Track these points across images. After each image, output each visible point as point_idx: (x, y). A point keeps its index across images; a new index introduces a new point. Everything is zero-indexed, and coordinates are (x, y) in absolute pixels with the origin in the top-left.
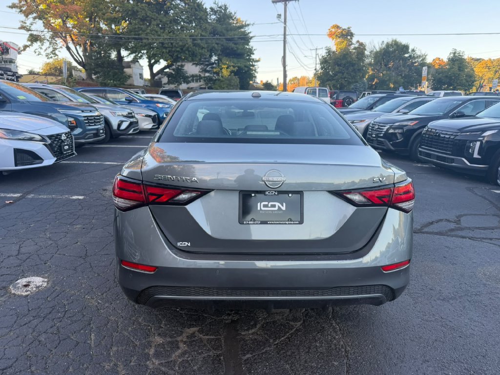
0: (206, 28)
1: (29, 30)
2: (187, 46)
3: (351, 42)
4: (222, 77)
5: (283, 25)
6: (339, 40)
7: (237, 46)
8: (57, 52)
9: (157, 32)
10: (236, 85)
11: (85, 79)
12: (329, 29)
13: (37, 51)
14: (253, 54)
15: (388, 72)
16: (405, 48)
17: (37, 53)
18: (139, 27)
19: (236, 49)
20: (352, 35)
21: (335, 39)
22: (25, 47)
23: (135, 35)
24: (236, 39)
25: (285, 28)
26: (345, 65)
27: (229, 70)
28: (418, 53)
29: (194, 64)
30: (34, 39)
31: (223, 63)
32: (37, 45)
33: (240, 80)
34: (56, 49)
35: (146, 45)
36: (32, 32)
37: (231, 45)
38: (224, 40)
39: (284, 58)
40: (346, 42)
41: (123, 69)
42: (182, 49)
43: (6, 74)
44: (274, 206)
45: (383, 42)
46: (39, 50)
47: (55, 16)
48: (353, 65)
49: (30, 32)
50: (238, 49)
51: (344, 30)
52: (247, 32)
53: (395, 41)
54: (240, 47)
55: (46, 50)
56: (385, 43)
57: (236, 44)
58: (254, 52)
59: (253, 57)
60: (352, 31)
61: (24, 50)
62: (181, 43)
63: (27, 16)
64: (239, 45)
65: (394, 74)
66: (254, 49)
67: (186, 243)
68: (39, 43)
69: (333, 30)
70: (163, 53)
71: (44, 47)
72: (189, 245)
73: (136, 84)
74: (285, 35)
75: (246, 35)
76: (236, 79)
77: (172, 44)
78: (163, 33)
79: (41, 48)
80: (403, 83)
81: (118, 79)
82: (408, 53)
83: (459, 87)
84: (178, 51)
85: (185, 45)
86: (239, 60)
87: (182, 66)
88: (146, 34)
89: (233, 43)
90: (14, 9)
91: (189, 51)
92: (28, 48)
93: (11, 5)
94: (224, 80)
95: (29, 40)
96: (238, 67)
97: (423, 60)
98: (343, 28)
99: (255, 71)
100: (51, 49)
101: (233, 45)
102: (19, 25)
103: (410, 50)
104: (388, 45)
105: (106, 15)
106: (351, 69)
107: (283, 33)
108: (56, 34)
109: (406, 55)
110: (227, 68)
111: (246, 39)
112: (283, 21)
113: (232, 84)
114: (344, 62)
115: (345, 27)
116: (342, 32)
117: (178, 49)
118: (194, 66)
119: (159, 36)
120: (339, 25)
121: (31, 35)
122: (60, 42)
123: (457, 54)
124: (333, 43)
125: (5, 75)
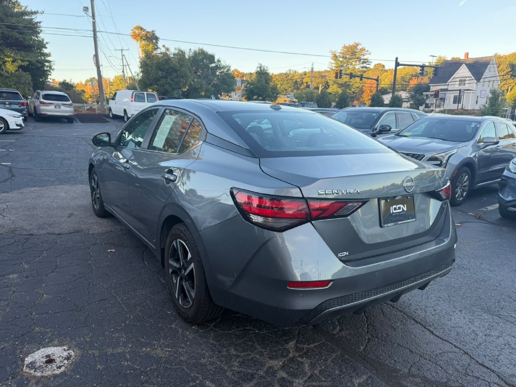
3: (157, 46)
4: (7, 72)
5: (91, 20)
6: (144, 42)
7: (24, 36)
10: (27, 82)
12: (133, 30)
14: (46, 48)
15: (199, 80)
16: (211, 58)
19: (22, 40)
20: (157, 39)
21: (139, 41)
24: (21, 28)
25: (94, 23)
26: (168, 70)
27: (16, 64)
28: (223, 63)
31: (5, 55)
33: (32, 77)
37: (15, 34)
38: (4, 27)
39: (96, 56)
40: (151, 46)
44: (399, 208)
45: (190, 49)
48: (176, 71)
50: (24, 39)
51: (148, 32)
52: (36, 20)
53: (202, 50)
54: (28, 38)
56: (193, 51)
57: (20, 33)
58: (47, 46)
59: (45, 51)
60: (156, 35)
64: (26, 35)
65: (204, 82)
66: (45, 42)
67: (345, 253)
69: (137, 32)
72: (347, 254)
74: (94, 31)
75: (34, 24)
76: (27, 77)
80: (214, 92)
82: (214, 62)
83: (267, 98)
86: (28, 53)
89: (17, 32)
94: (9, 75)
96: (28, 61)
97: (228, 70)
98: (147, 30)
99: (50, 67)
101: (18, 35)
103: (216, 60)
104: (195, 53)
106: (174, 75)
107: (92, 29)
109: (213, 65)
110: (13, 62)
111: (33, 28)
112: (91, 15)
113: (22, 82)
114: (166, 67)
115: (149, 30)
116: (146, 35)
120: (142, 26)
123: (262, 69)
124: (138, 45)
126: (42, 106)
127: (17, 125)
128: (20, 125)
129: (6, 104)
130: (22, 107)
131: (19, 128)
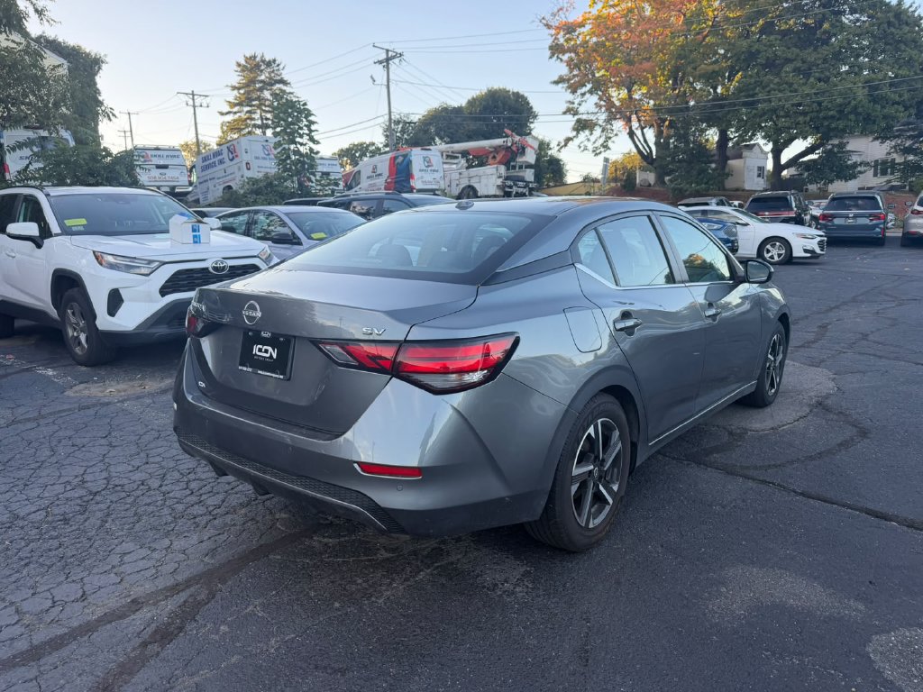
0: (911, 58)
1: (576, 113)
2: (853, 103)
8: (610, 144)
9: (791, 85)
11: (652, 183)
13: (582, 145)
17: (582, 148)
18: (755, 82)
22: (568, 140)
23: (747, 96)
29: (876, 139)
30: (582, 125)
32: (584, 135)
34: (610, 138)
35: (764, 114)
36: (580, 116)
41: (726, 161)
42: (841, 112)
43: (516, 185)
44: (266, 351)
46: (586, 143)
47: (618, 86)
49: (576, 117)
55: (594, 143)
61: (566, 145)
62: (839, 101)
63: (574, 92)
68: (587, 132)
70: (798, 123)
71: (593, 138)
73: (747, 188)
77: (820, 104)
78: (805, 84)
79: (588, 140)
81: (705, 180)
84: (833, 117)
85: (850, 103)
87: (842, 146)
88: (769, 92)
90: (560, 85)
91: (857, 114)
92: (571, 142)
93: (556, 78)
95: (574, 129)
100: (601, 141)
102: (564, 107)
105: (698, 69)
108: (614, 113)
117: (831, 113)
118: (877, 143)
119: (796, 91)
121: (579, 121)
122: (619, 125)
125: (514, 188)
126: (914, 218)
127: (806, 251)
128: (812, 252)
129: (848, 217)
130: (874, 222)
131: (809, 255)
